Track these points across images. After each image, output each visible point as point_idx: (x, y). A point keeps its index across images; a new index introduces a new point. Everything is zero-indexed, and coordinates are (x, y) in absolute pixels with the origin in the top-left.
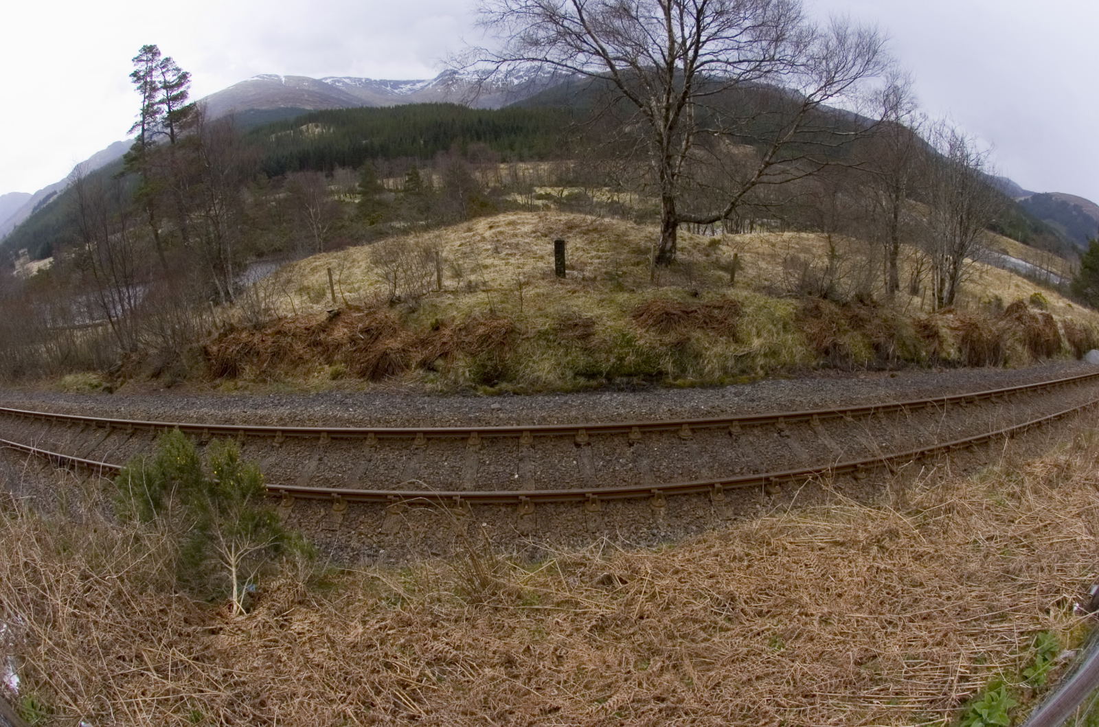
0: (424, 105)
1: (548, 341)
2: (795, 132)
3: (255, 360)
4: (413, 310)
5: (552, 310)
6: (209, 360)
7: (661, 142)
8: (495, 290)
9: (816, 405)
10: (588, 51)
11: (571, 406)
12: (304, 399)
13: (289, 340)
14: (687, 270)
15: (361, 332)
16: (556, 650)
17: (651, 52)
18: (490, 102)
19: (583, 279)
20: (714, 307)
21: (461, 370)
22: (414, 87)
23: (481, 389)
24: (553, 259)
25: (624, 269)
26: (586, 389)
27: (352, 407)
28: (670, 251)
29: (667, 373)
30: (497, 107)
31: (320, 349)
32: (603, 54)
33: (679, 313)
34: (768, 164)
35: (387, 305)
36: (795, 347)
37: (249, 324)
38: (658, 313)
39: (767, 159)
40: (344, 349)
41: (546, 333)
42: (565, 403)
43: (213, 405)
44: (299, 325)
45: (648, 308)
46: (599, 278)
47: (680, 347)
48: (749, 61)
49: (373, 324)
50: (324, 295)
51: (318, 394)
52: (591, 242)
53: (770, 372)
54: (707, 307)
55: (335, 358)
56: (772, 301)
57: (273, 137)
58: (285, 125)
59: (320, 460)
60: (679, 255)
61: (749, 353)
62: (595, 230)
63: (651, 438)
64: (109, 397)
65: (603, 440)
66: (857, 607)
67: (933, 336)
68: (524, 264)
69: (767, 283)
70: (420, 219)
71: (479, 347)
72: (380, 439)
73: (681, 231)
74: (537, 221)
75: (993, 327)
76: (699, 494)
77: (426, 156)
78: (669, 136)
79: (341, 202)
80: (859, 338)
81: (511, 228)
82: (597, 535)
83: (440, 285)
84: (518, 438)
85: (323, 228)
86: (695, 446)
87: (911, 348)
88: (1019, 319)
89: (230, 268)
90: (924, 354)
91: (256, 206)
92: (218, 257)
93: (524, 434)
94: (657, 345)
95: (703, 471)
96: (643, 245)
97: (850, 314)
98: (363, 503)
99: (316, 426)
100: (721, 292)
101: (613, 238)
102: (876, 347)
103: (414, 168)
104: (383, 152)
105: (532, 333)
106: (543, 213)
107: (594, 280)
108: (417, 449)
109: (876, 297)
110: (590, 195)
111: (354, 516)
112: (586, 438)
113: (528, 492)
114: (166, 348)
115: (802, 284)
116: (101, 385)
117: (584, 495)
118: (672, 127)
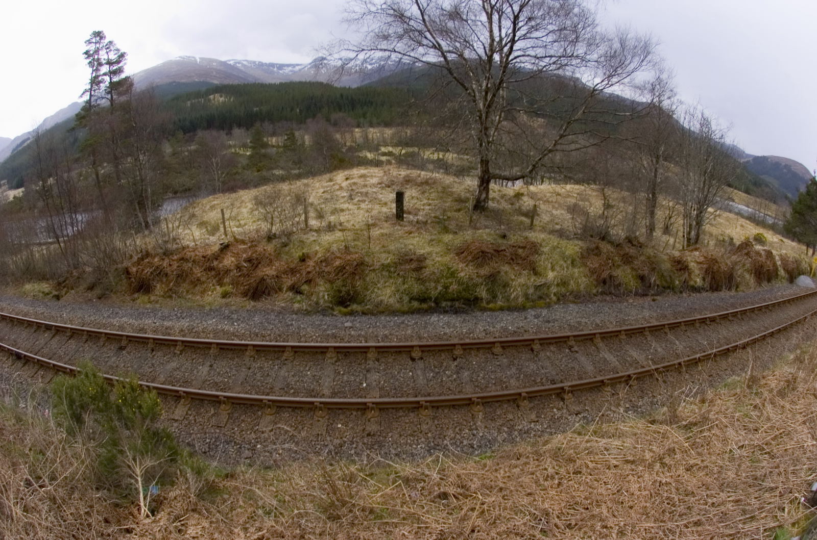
0: (301, 83)
1: (390, 272)
2: (584, 112)
3: (164, 280)
4: (285, 245)
5: (393, 248)
6: (130, 278)
7: (480, 118)
8: (349, 230)
9: (597, 325)
10: (427, 46)
11: (407, 325)
12: (200, 314)
13: (190, 265)
14: (497, 216)
15: (245, 261)
17: (475, 48)
18: (349, 82)
19: (417, 222)
20: (519, 247)
21: (321, 294)
22: (294, 69)
23: (338, 309)
24: (394, 205)
25: (449, 214)
26: (418, 311)
27: (236, 322)
28: (484, 201)
29: (482, 299)
30: (354, 86)
31: (213, 273)
32: (438, 47)
33: (492, 251)
34: (562, 136)
35: (266, 240)
36: (580, 279)
37: (161, 251)
38: (476, 252)
39: (562, 132)
40: (232, 274)
41: (388, 265)
42: (403, 323)
43: (131, 315)
44: (198, 254)
45: (468, 247)
46: (429, 222)
47: (492, 278)
48: (551, 57)
49: (254, 255)
50: (218, 229)
51: (211, 310)
52: (423, 193)
53: (562, 299)
54: (513, 246)
55: (225, 281)
56: (564, 242)
57: (189, 103)
58: (198, 95)
59: (211, 366)
60: (491, 204)
61: (545, 284)
62: (426, 182)
63: (471, 354)
64: (56, 303)
65: (433, 355)
66: (644, 517)
67: (684, 269)
68: (372, 209)
69: (558, 227)
70: (294, 169)
71: (336, 275)
72: (257, 351)
73: (492, 185)
74: (381, 174)
75: (727, 261)
76: (509, 401)
77: (301, 121)
78: (487, 113)
79: (236, 154)
80: (629, 271)
81: (362, 179)
82: (429, 435)
83: (306, 225)
84: (366, 352)
85: (222, 173)
86: (505, 360)
87: (668, 278)
88: (747, 254)
89: (150, 203)
90: (677, 282)
91: (174, 154)
92: (141, 196)
93: (371, 350)
94: (474, 277)
95: (512, 381)
96: (463, 195)
97: (622, 253)
98: (244, 404)
99: (208, 338)
100: (524, 234)
101: (440, 189)
102: (642, 278)
103: (292, 129)
104: (269, 117)
105: (377, 265)
106: (386, 168)
107: (426, 223)
108: (286, 360)
109: (642, 240)
110: (422, 153)
111: (237, 415)
112: (420, 354)
113: (374, 400)
114: (99, 267)
115: (585, 228)
116: (51, 293)
117: (418, 402)
118: (489, 106)
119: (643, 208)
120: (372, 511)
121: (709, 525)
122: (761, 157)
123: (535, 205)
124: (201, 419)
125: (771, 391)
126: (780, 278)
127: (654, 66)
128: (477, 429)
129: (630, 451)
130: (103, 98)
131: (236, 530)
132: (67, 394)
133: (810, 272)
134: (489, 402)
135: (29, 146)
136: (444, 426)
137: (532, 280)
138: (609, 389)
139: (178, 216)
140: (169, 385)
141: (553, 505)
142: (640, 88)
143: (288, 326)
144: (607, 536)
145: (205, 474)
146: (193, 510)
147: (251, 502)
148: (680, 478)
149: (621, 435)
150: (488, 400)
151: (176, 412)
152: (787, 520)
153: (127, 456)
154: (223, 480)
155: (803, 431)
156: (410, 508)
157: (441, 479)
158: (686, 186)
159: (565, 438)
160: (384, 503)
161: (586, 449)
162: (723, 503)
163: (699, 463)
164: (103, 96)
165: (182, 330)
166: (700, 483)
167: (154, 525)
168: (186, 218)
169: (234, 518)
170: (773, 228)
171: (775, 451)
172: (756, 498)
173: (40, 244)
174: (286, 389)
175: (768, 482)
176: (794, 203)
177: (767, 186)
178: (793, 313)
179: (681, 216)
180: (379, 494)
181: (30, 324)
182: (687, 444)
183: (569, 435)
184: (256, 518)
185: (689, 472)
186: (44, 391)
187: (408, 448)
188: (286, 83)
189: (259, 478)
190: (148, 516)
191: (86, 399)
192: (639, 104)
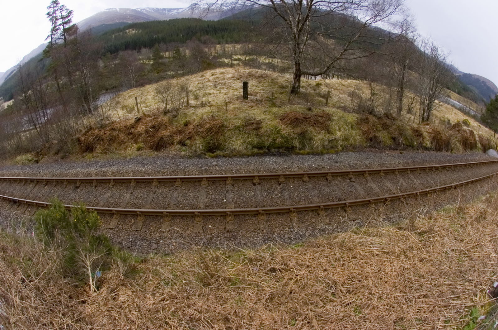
0: (182, 19)
1: (240, 131)
2: (359, 36)
3: (102, 143)
4: (175, 116)
5: (241, 116)
6: (81, 144)
7: (295, 38)
8: (214, 106)
9: (367, 166)
11: (251, 163)
12: (124, 161)
13: (117, 132)
14: (305, 97)
15: (151, 128)
16: (249, 313)
18: (213, 17)
19: (256, 100)
20: (319, 116)
21: (198, 145)
22: (178, 11)
23: (208, 154)
24: (242, 90)
25: (276, 95)
26: (257, 155)
27: (146, 165)
28: (297, 88)
29: (296, 147)
30: (216, 20)
31: (131, 136)
33: (302, 118)
34: (345, 50)
35: (163, 114)
36: (356, 137)
37: (99, 125)
38: (292, 118)
39: (345, 48)
40: (143, 136)
41: (239, 127)
42: (248, 162)
43: (82, 166)
44: (122, 125)
45: (287, 116)
46: (263, 100)
47: (302, 135)
48: (339, 2)
49: (156, 123)
50: (134, 109)
51: (131, 159)
52: (260, 83)
53: (345, 149)
54: (315, 116)
55: (139, 140)
56: (346, 114)
57: (113, 36)
58: (119, 30)
59: (131, 193)
60: (301, 90)
61: (335, 139)
62: (262, 76)
63: (289, 181)
64: (36, 165)
65: (266, 181)
66: (394, 289)
67: (420, 136)
68: (228, 93)
69: (343, 105)
70: (180, 71)
71: (207, 134)
72: (159, 182)
73: (302, 78)
74: (234, 72)
75: (447, 134)
76: (313, 210)
77: (183, 42)
78: (299, 35)
79: (144, 64)
80: (386, 134)
81: (222, 75)
82: (265, 231)
83: (188, 103)
84: (226, 180)
85: (135, 76)
86: (310, 185)
87: (410, 140)
88: (459, 131)
89: (91, 98)
90: (416, 143)
91: (105, 67)
92: (86, 94)
93: (228, 179)
94: (292, 134)
95: (314, 198)
96: (284, 84)
97: (382, 123)
98: (152, 215)
99: (129, 176)
100: (322, 109)
101: (270, 80)
102: (394, 139)
103: (178, 47)
104: (163, 40)
105: (232, 127)
106: (237, 68)
107: (261, 101)
108: (177, 187)
109: (394, 115)
110: (259, 59)
111: (148, 222)
112: (258, 181)
113: (231, 210)
114: (61, 140)
115: (359, 107)
116: (33, 159)
117: (258, 211)
118: (300, 31)
119: (395, 97)
120: (230, 280)
121: (433, 298)
122: (468, 74)
123: (329, 91)
124: (126, 227)
125: (471, 217)
126: (478, 148)
127: (403, 12)
128: (293, 228)
129: (386, 246)
130: (59, 39)
131: (148, 296)
132: (43, 220)
133: (495, 149)
134: (300, 211)
135: (15, 74)
136: (273, 226)
137: (327, 136)
138: (373, 206)
139: (109, 104)
140: (106, 207)
141: (339, 277)
142: (394, 25)
143: (178, 166)
144: (371, 299)
145: (128, 261)
146: (122, 285)
147: (157, 277)
148: (416, 266)
149: (381, 235)
150: (300, 210)
151: (111, 224)
152: (479, 303)
153: (81, 254)
154: (140, 264)
155: (489, 247)
156: (253, 278)
157: (272, 259)
158: (421, 85)
159: (347, 235)
160: (237, 275)
161: (360, 243)
162: (441, 285)
163: (427, 257)
164: (60, 37)
165: (113, 173)
166: (428, 270)
167: (99, 296)
168: (114, 104)
169: (147, 288)
170: (474, 117)
171: (473, 256)
172: (460, 285)
173: (25, 131)
174: (177, 205)
175: (468, 275)
176: (488, 105)
177: (471, 92)
178: (485, 171)
179: (419, 103)
180: (234, 269)
181: (21, 180)
182: (420, 245)
183: (349, 233)
184: (160, 287)
185: (421, 263)
186: (31, 220)
187: (252, 239)
188: (173, 20)
189: (161, 262)
190: (95, 291)
191: (55, 222)
192: (393, 34)
